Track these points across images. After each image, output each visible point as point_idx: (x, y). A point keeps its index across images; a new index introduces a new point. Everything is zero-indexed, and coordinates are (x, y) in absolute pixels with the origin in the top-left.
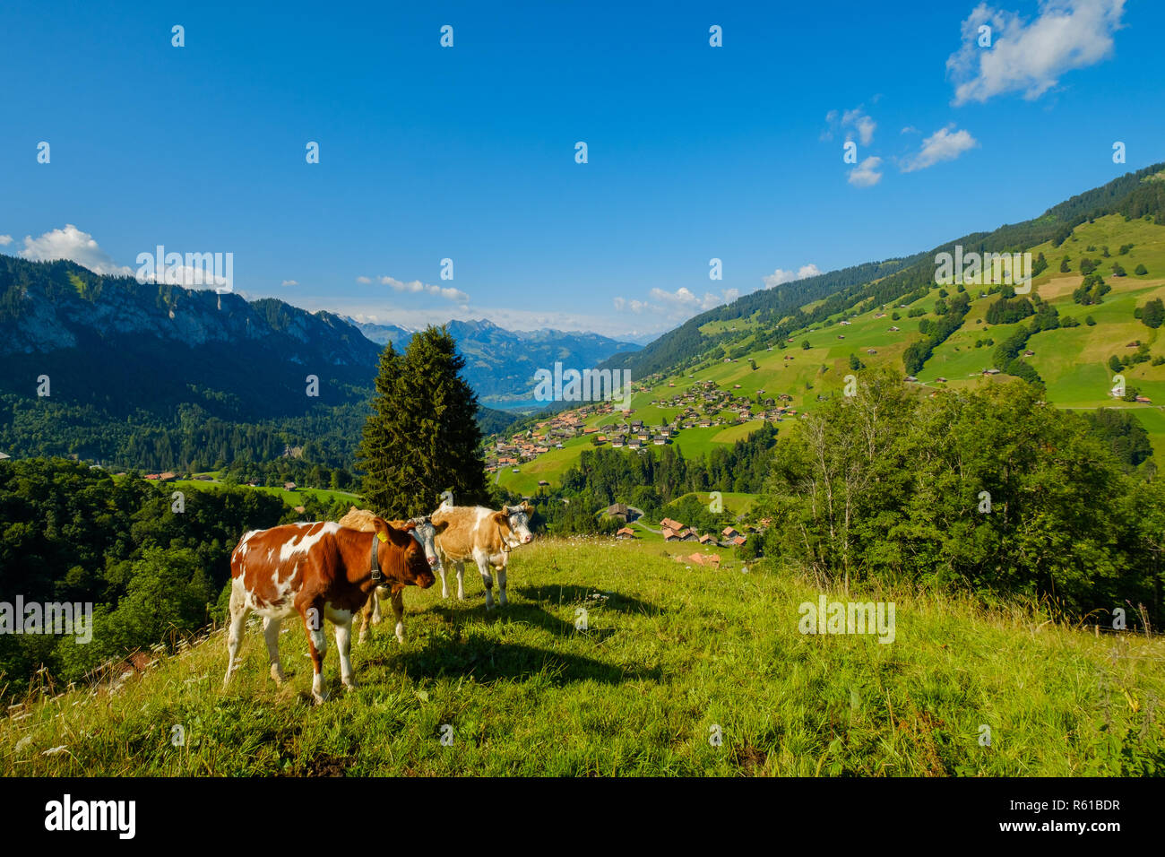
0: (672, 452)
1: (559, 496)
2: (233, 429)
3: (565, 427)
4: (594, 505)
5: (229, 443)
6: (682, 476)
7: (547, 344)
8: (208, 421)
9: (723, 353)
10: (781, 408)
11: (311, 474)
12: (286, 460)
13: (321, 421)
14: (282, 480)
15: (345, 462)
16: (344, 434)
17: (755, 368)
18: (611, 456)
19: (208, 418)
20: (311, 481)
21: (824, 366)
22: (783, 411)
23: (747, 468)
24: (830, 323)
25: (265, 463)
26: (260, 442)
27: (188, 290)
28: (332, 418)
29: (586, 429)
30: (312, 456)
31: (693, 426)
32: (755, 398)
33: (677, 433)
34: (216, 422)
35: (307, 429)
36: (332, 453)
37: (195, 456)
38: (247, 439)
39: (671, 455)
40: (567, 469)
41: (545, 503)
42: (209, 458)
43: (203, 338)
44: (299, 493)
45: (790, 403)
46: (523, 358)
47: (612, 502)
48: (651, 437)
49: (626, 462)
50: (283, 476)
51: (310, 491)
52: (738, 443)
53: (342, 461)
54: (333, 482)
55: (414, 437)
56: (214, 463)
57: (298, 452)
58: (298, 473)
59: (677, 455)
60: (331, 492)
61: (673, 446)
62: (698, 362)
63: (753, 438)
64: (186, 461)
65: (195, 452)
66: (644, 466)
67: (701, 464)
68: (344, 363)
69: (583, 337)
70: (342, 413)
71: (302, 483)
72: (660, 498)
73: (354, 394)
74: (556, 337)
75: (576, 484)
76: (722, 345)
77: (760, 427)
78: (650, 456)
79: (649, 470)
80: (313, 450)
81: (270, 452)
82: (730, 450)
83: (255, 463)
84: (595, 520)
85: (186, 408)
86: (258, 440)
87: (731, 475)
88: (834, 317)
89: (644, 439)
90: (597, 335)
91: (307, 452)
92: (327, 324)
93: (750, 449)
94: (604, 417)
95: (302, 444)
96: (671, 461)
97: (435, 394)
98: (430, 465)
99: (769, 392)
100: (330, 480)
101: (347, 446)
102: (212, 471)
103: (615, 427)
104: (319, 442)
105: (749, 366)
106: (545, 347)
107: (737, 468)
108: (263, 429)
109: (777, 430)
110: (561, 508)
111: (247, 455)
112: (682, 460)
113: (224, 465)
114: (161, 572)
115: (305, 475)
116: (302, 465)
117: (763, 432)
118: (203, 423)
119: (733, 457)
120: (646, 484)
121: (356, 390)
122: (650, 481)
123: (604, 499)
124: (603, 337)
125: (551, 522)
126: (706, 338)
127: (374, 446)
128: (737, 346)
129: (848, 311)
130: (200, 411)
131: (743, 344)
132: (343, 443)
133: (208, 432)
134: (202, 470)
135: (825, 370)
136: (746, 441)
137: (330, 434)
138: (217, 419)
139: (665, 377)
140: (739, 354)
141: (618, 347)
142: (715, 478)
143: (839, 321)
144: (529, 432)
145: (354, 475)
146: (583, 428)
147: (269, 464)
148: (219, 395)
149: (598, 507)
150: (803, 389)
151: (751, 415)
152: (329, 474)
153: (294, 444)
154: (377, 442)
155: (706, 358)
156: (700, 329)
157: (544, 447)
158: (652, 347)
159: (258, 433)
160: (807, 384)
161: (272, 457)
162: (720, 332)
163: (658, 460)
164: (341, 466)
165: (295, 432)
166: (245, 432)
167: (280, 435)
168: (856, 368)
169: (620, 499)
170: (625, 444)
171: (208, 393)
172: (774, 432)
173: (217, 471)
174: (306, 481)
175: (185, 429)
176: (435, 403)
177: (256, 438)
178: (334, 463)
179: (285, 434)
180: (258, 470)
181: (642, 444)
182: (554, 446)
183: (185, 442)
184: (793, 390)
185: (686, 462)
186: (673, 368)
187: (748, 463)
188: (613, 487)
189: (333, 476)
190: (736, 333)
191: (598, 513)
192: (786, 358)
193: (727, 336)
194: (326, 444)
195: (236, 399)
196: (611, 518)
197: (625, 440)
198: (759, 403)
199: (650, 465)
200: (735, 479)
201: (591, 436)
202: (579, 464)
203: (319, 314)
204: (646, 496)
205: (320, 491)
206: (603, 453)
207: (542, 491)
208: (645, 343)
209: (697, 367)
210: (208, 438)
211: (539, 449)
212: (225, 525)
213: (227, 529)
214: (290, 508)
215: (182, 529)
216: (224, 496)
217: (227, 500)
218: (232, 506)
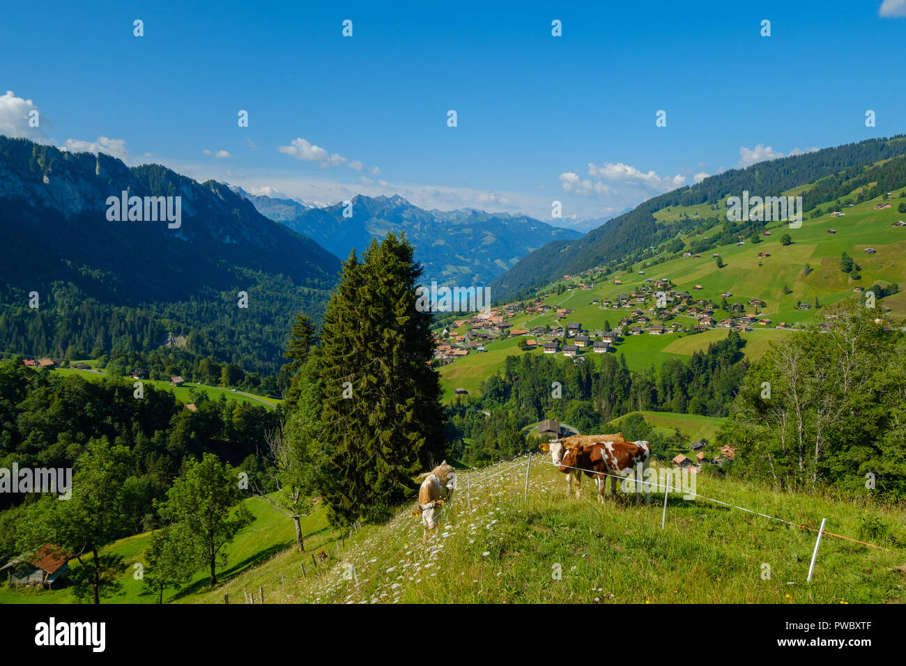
0: (615, 362)
1: (479, 407)
2: (111, 312)
3: (487, 327)
4: (520, 420)
5: (107, 329)
6: (626, 390)
7: (470, 226)
8: (84, 302)
9: (682, 246)
10: (750, 316)
11: (200, 368)
12: (170, 351)
13: (207, 308)
14: (166, 373)
15: (234, 356)
16: (233, 324)
17: (721, 265)
18: (542, 363)
19: (83, 299)
20: (199, 375)
21: (808, 266)
22: (754, 320)
23: (706, 385)
24: (819, 213)
25: (147, 352)
26: (141, 329)
27: (64, 153)
28: (219, 305)
29: (513, 330)
30: (197, 348)
31: (642, 332)
32: (718, 301)
33: (621, 340)
34: (93, 304)
35: (191, 316)
36: (219, 345)
37: (70, 341)
38: (126, 325)
39: (614, 365)
40: (489, 376)
41: (463, 415)
42: (85, 344)
43: (80, 207)
44: (187, 389)
45: (763, 310)
46: (441, 242)
47: (541, 417)
48: (590, 343)
49: (560, 371)
50: (168, 368)
51: (200, 387)
52: (695, 355)
53: (231, 355)
54: (223, 378)
56: (90, 351)
57: (182, 342)
58: (184, 366)
59: (621, 367)
60: (222, 389)
61: (617, 355)
62: (651, 255)
63: (714, 350)
64: (59, 346)
65: (70, 337)
66: (580, 377)
67: (649, 379)
68: (234, 242)
69: (512, 220)
70: (230, 299)
71: (189, 377)
72: (599, 415)
73: (245, 278)
74: (479, 219)
75: (499, 394)
76: (682, 236)
77: (724, 337)
78: (588, 365)
79: (586, 383)
80: (198, 341)
81: (152, 340)
82: (686, 363)
83: (137, 352)
84: (522, 438)
85: (60, 286)
86: (138, 326)
87: (685, 392)
88: (823, 207)
89: (581, 345)
90: (528, 219)
91: (192, 342)
92: (216, 196)
93: (710, 363)
94: (534, 317)
95: (187, 333)
96: (614, 373)
98: (390, 375)
99: (736, 296)
100: (220, 375)
101: (235, 339)
102: (89, 358)
103: (548, 330)
104: (205, 331)
105: (714, 263)
106: (466, 231)
107: (693, 384)
108: (143, 313)
109: (746, 342)
110: (480, 421)
111: (126, 342)
112: (626, 372)
113: (101, 353)
115: (192, 369)
116: (187, 356)
117: (727, 344)
118: (79, 304)
119: (689, 371)
120: (582, 398)
121: (248, 272)
122: (587, 395)
123: (531, 413)
124: (536, 221)
125: (469, 436)
126: (661, 226)
128: (699, 238)
129: (843, 199)
130: (76, 290)
131: (707, 235)
132: (232, 334)
133: (85, 315)
134: (78, 357)
135: (809, 271)
136: (706, 353)
137: (217, 322)
138: (92, 300)
139: (609, 272)
140: (703, 248)
141: (553, 233)
142: (666, 394)
143: (830, 210)
144: (445, 331)
145: (244, 371)
146: (510, 329)
147: (151, 355)
148: (96, 274)
149: (525, 423)
150: (779, 293)
151: (714, 322)
152: (219, 369)
153: (177, 332)
154: (338, 349)
155: (661, 250)
156: (655, 215)
157: (462, 349)
158: (595, 235)
159: (139, 319)
160: (786, 287)
161: (153, 346)
162: (679, 219)
163: (598, 371)
164: (229, 360)
165: (178, 319)
166: (124, 317)
167: (162, 321)
168: (849, 270)
169: (549, 414)
170: (558, 349)
171: (84, 270)
172: (742, 344)
173: (95, 359)
174: (194, 376)
175: (59, 310)
177: (136, 323)
178: (221, 356)
179: (168, 320)
180: (141, 361)
181: (579, 351)
182: (474, 348)
183: (59, 325)
184: (768, 294)
185: (631, 375)
186: (619, 261)
187: (707, 379)
188: (543, 400)
189: (224, 371)
190: (700, 222)
191: (524, 429)
192: (760, 255)
193: (687, 224)
194: (212, 334)
195: (114, 278)
196: (540, 436)
197: (559, 346)
198: (724, 309)
199: (588, 377)
200: (690, 398)
201: (519, 339)
202: (503, 370)
203: (207, 184)
204: (582, 413)
205: (210, 387)
206: (532, 360)
207: (459, 400)
208: (586, 230)
209: (648, 262)
210: (83, 321)
211: (457, 351)
212: (113, 421)
213: (116, 425)
214: (183, 405)
215: (69, 423)
216: (114, 388)
217: (117, 394)
218: (122, 400)
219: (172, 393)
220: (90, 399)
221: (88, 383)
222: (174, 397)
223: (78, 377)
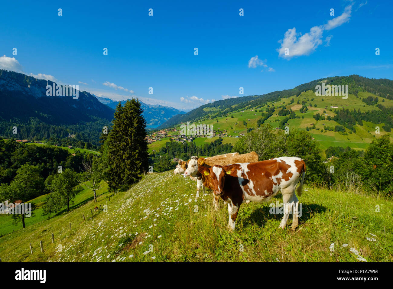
0: (193, 144)
1: (159, 155)
2: (50, 127)
3: (162, 134)
4: (169, 158)
5: (48, 131)
6: (195, 151)
7: (158, 109)
8: (41, 124)
9: (209, 117)
10: (224, 134)
11: (78, 143)
12: (69, 138)
13: (82, 127)
14: (67, 145)
15: (90, 140)
16: (90, 131)
17: (218, 122)
18: (175, 144)
19: (41, 123)
20: (78, 146)
21: (236, 123)
22: (224, 135)
23: (213, 150)
24: (239, 111)
25: (61, 139)
26: (60, 132)
27: (36, 79)
28: (86, 126)
29: (168, 136)
30: (78, 138)
31: (199, 137)
32: (217, 130)
33: (194, 138)
34: (44, 124)
35: (77, 129)
36: (85, 137)
37: (35, 135)
38: (55, 131)
39: (193, 145)
40: (162, 147)
41: (154, 157)
42: (41, 136)
43: (41, 96)
44: (73, 149)
45: (226, 132)
46: (150, 113)
47: (174, 157)
48: (187, 139)
49: (179, 146)
50: (68, 143)
51: (77, 149)
52: (211, 143)
53: (89, 140)
54: (85, 146)
55: (127, 133)
56: (42, 138)
57: (73, 136)
58: (73, 143)
59: (194, 145)
60: (84, 149)
61: (193, 142)
62: (202, 119)
63: (216, 141)
64: (32, 136)
65: (35, 134)
66: (184, 147)
67: (201, 148)
68: (91, 109)
69: (169, 108)
70: (89, 125)
71: (74, 146)
72: (189, 157)
73: (94, 119)
74: (160, 107)
75: (164, 151)
76: (209, 114)
77: (218, 138)
78: (187, 145)
79: (186, 149)
80: (78, 136)
81: (63, 135)
82: (209, 144)
83: (58, 139)
84: (170, 163)
85: (33, 119)
86: (59, 131)
87: (209, 151)
88: (240, 110)
89: (185, 139)
90: (173, 108)
91: (77, 136)
92: (86, 96)
93: (215, 144)
94: (174, 132)
95: (75, 133)
96: (192, 147)
97: (134, 120)
98: (131, 142)
99: (221, 129)
100: (84, 146)
101: (90, 136)
102: (42, 140)
103: (177, 136)
104: (81, 133)
105: (216, 121)
106: (157, 110)
107: (211, 149)
108: (61, 127)
109: (223, 140)
110: (159, 158)
111: (55, 136)
112: (196, 146)
113: (46, 139)
114: (28, 173)
115: (75, 144)
116: (75, 140)
117: (218, 140)
118: (39, 124)
119: (210, 146)
120: (185, 153)
121: (95, 117)
122: (186, 152)
123: (172, 156)
124: (175, 109)
125: (156, 162)
126: (205, 112)
127: (112, 135)
128: (213, 115)
129: (244, 108)
130: (38, 120)
131: (215, 115)
132: (89, 134)
133: (41, 127)
134: (38, 140)
135: (236, 124)
136: (214, 142)
137: (85, 131)
138: (44, 123)
139: (192, 122)
140: (213, 118)
141: (179, 112)
142: (204, 152)
143: (241, 111)
144: (151, 135)
145: (92, 145)
146: (167, 135)
147: (63, 139)
148: (46, 115)
149: (170, 159)
150: (230, 129)
151: (216, 135)
152: (84, 144)
153: (72, 133)
154: (113, 134)
155: (204, 118)
156: (203, 109)
157: (155, 140)
158: (189, 113)
159: (59, 129)
160: (232, 128)
161: (64, 137)
162: (209, 110)
163: (189, 146)
164: (88, 141)
165: (72, 130)
166: (55, 128)
167: (67, 130)
168: (245, 124)
169: (177, 156)
170: (179, 141)
171: (41, 114)
172: (222, 140)
173: (44, 140)
174: (76, 146)
175: (32, 126)
176: (134, 123)
177: (58, 131)
178: (86, 140)
179: (69, 130)
180: (59, 141)
181: (184, 141)
182: (158, 140)
183: (32, 130)
184: (228, 129)
185: (197, 147)
186: (195, 120)
187: (214, 148)
188: (175, 153)
189: (86, 144)
190: (213, 111)
191: (170, 160)
192: (226, 120)
193: (210, 112)
194: (83, 134)
195: (52, 117)
196: (174, 162)
197: (179, 140)
198: (218, 132)
199: (186, 147)
200: (210, 153)
201: (170, 138)
202: (165, 145)
203: (83, 92)
204: (185, 156)
205: (81, 149)
206: (173, 143)
207: (153, 153)
208: (187, 112)
209: (201, 120)
210: (41, 129)
211: (153, 140)
212: (46, 159)
213: (48, 160)
214: (71, 154)
215: (30, 159)
216: (47, 149)
217: (48, 150)
218: (50, 152)
219: (67, 150)
220: (38, 152)
221: (38, 147)
222: (68, 151)
223: (35, 145)
